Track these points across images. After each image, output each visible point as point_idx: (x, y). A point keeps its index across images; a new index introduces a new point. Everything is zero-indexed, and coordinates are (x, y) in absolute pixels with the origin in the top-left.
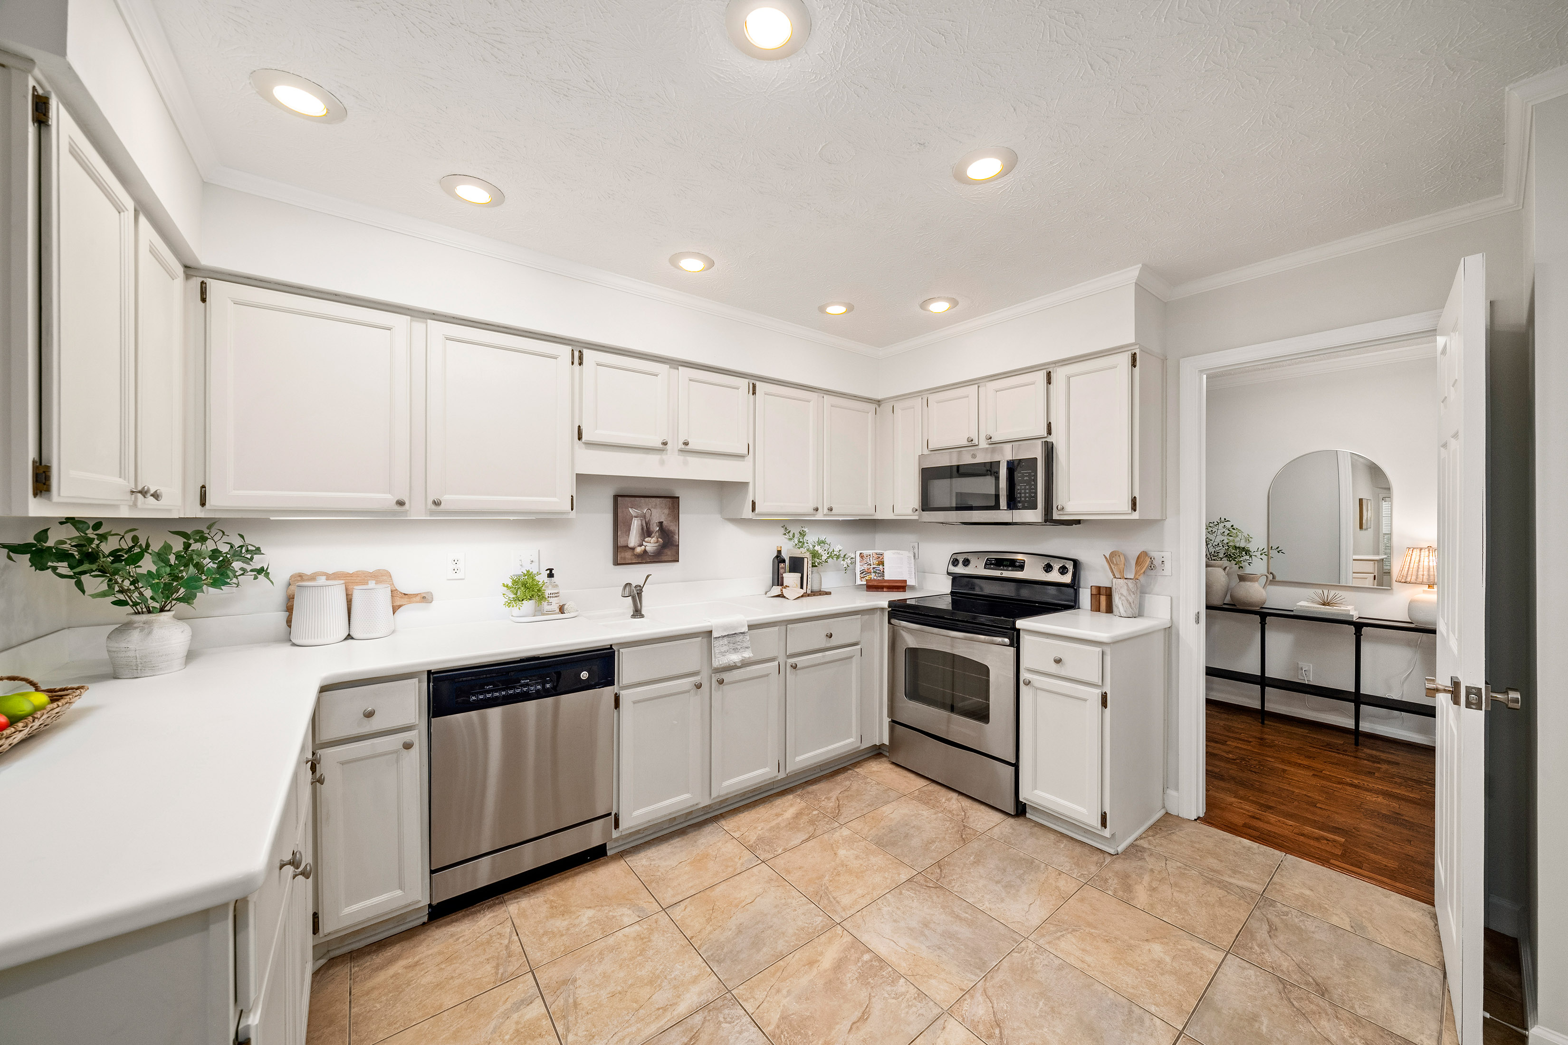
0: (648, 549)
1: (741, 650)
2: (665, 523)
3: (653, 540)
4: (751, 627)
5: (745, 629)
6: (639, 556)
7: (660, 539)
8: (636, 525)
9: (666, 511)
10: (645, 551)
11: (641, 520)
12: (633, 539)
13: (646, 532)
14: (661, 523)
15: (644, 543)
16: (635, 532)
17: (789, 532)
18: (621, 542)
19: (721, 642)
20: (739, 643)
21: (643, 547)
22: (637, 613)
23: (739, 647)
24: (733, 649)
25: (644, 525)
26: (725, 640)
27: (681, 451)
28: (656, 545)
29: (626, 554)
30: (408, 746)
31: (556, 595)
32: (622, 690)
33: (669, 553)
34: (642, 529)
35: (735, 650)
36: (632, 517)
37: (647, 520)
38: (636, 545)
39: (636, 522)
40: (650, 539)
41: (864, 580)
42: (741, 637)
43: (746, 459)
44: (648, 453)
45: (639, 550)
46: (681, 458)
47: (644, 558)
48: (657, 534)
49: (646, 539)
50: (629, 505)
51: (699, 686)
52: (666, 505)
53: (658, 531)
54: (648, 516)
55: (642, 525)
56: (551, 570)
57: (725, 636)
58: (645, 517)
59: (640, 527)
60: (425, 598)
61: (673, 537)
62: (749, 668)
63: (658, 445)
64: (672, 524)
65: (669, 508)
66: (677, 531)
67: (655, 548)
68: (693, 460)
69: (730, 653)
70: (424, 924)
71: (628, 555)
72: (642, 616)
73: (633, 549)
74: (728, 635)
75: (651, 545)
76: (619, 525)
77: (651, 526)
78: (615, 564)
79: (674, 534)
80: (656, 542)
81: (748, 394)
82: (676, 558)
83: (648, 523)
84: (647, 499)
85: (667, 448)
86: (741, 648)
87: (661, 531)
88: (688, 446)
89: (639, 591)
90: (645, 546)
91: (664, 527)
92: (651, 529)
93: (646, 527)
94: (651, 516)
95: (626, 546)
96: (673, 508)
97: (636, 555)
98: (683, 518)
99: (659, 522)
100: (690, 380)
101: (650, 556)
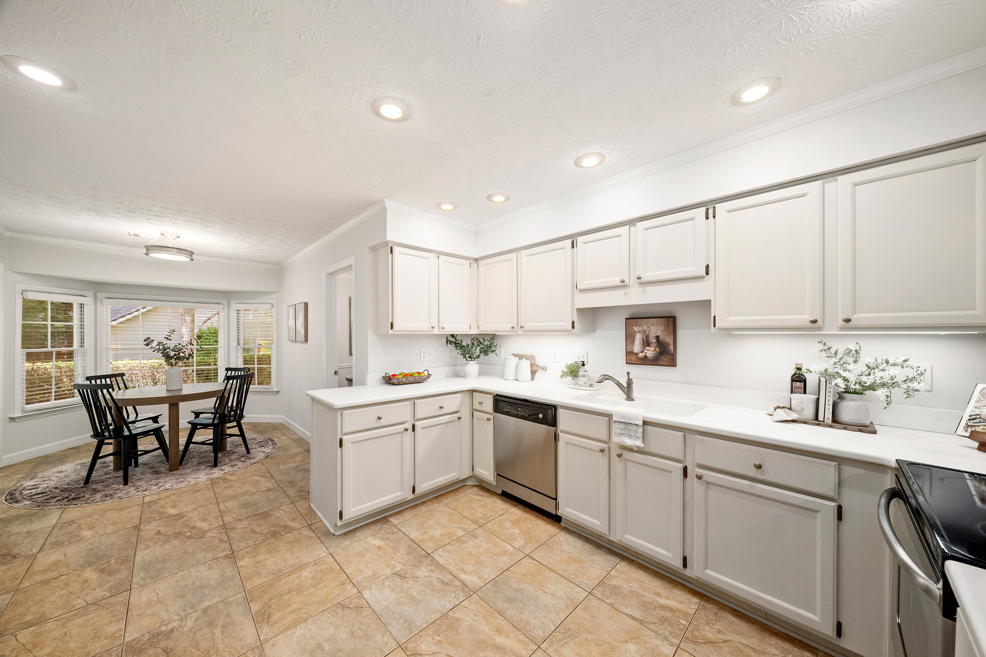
0: (647, 354)
1: (634, 438)
2: (661, 337)
3: (652, 349)
4: (645, 423)
5: (641, 423)
6: (641, 359)
7: (657, 349)
8: (638, 338)
9: (662, 328)
10: (646, 357)
11: (642, 335)
13: (646, 343)
14: (657, 337)
15: (645, 350)
16: (638, 342)
18: (629, 349)
19: (618, 425)
20: (633, 432)
21: (644, 354)
22: (629, 398)
23: (633, 435)
24: (629, 435)
25: (645, 338)
26: (622, 426)
27: (640, 284)
28: (654, 352)
29: (632, 357)
30: (488, 419)
31: (584, 376)
32: (562, 433)
33: (665, 359)
34: (643, 340)
35: (630, 436)
36: (635, 332)
37: (647, 334)
38: (639, 352)
39: (638, 336)
40: (649, 348)
41: (970, 430)
42: (635, 428)
43: (705, 279)
44: (616, 290)
45: (641, 355)
46: (641, 289)
47: (645, 361)
48: (655, 345)
49: (646, 348)
50: (634, 324)
51: (602, 451)
52: (662, 323)
53: (655, 342)
54: (647, 331)
55: (643, 338)
56: (583, 362)
57: (622, 422)
58: (645, 332)
59: (642, 339)
60: (544, 369)
61: (668, 347)
62: (649, 457)
63: (619, 283)
64: (667, 337)
65: (665, 326)
66: (671, 342)
67: (653, 355)
68: (650, 289)
69: (626, 436)
70: (499, 494)
71: (633, 358)
73: (637, 354)
74: (624, 422)
75: (650, 352)
76: (630, 338)
77: (650, 339)
78: (627, 363)
79: (670, 345)
80: (654, 350)
81: (707, 218)
82: (673, 363)
83: (647, 337)
84: (646, 320)
85: (627, 284)
86: (634, 436)
87: (658, 343)
88: (642, 280)
89: (630, 383)
90: (646, 353)
91: (661, 339)
92: (650, 341)
93: (646, 339)
94: (649, 331)
95: (633, 352)
96: (669, 325)
97: (639, 358)
98: (681, 333)
99: (656, 336)
100: (646, 229)
101: (650, 360)
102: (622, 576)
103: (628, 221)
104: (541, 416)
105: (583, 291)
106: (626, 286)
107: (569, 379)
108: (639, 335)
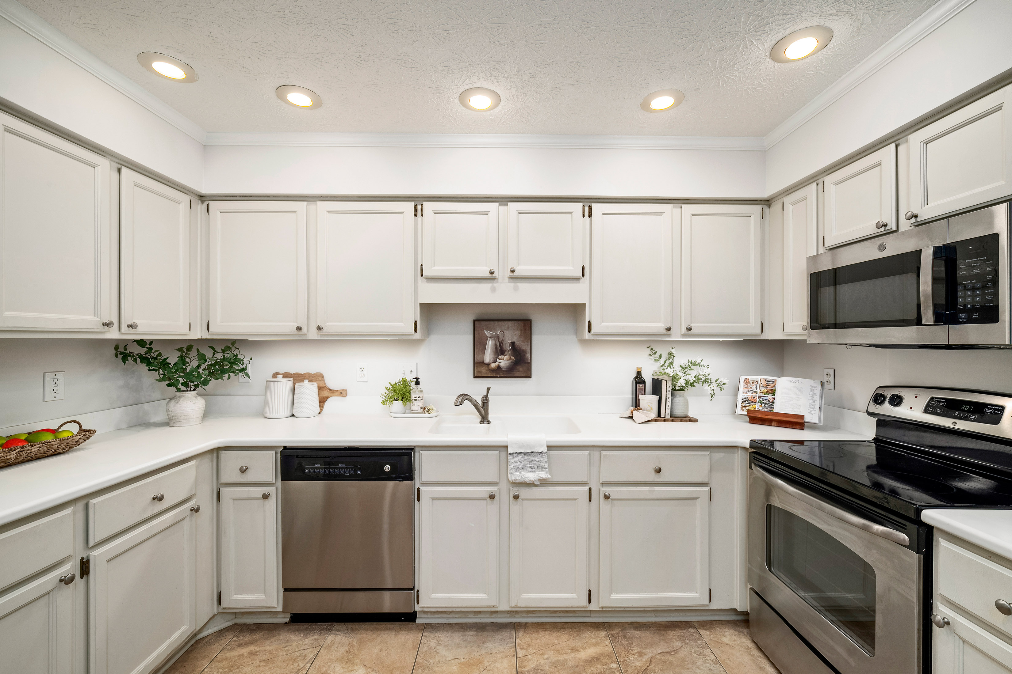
0: (501, 364)
1: (538, 470)
2: (517, 343)
3: (506, 357)
4: (549, 447)
5: (544, 449)
6: (493, 371)
7: (512, 357)
8: (490, 344)
9: (518, 333)
10: (499, 367)
11: (495, 341)
12: (488, 357)
13: (500, 351)
14: (513, 344)
15: (498, 360)
16: (489, 350)
17: (656, 353)
18: (478, 359)
19: (515, 458)
20: (535, 462)
21: (497, 364)
22: (485, 420)
23: (536, 466)
24: (530, 467)
25: (498, 344)
26: (521, 458)
27: (511, 278)
28: (509, 362)
29: (482, 368)
30: (265, 497)
31: (420, 399)
32: (424, 486)
33: (521, 369)
34: (496, 348)
35: (532, 469)
36: (487, 338)
37: (500, 340)
38: (491, 361)
39: (490, 342)
40: (503, 356)
42: (539, 456)
43: (581, 281)
44: (480, 283)
45: (493, 365)
46: (512, 285)
47: (498, 373)
48: (510, 352)
49: (500, 357)
50: (485, 328)
51: (492, 497)
52: (518, 327)
53: (511, 350)
54: (501, 337)
55: (496, 345)
56: (417, 379)
57: (520, 453)
58: (498, 337)
59: (494, 347)
60: (342, 393)
61: (525, 355)
62: (551, 489)
63: (487, 274)
64: (523, 344)
65: (521, 330)
66: (528, 351)
67: (508, 364)
68: (523, 286)
69: (526, 470)
70: (286, 623)
71: (484, 369)
72: (489, 422)
73: (488, 365)
74: (524, 453)
75: (504, 362)
76: (479, 344)
77: (504, 346)
78: (475, 377)
79: (526, 353)
80: (508, 359)
81: (584, 216)
82: (528, 374)
83: (501, 343)
84: (500, 323)
85: (496, 276)
86: (538, 467)
87: (513, 350)
88: (515, 274)
89: (485, 400)
90: (499, 363)
91: (516, 346)
92: (504, 348)
93: (500, 346)
94: (504, 336)
95: (483, 362)
96: (525, 330)
97: (491, 370)
98: (536, 339)
99: (511, 342)
100: (519, 213)
101: (504, 371)
102: (531, 650)
103: (497, 198)
104: (387, 468)
105: (431, 279)
106: (494, 279)
107: (398, 405)
108: (492, 341)
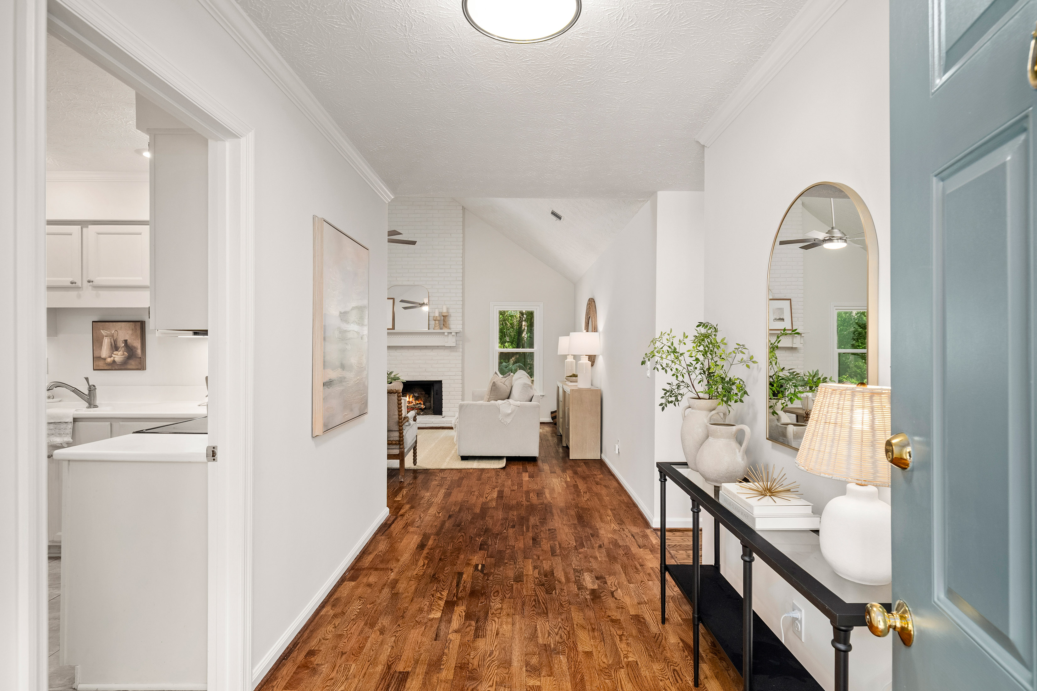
0: (116, 359)
2: (129, 341)
3: (120, 353)
4: (74, 419)
5: (71, 420)
6: (109, 364)
7: (125, 353)
8: (106, 342)
9: (130, 332)
10: (114, 361)
11: (110, 339)
12: (105, 352)
13: (115, 347)
14: (126, 341)
15: (113, 355)
16: (105, 347)
18: (96, 355)
21: (112, 358)
25: (113, 342)
27: (93, 287)
28: (123, 357)
29: (100, 362)
33: (133, 363)
34: (111, 345)
35: (60, 435)
36: (103, 336)
37: (115, 338)
38: (107, 356)
39: (106, 340)
40: (117, 352)
45: (109, 360)
47: (113, 366)
48: (123, 349)
49: (115, 353)
50: (101, 328)
52: (129, 327)
53: (124, 346)
54: (115, 335)
55: (111, 342)
58: (113, 336)
59: (110, 344)
61: (136, 351)
63: (70, 284)
64: (135, 341)
65: (132, 330)
66: (140, 347)
67: (122, 359)
69: (56, 436)
71: (101, 363)
73: (105, 359)
75: (119, 356)
76: (97, 342)
77: (118, 343)
78: (94, 370)
79: (137, 349)
80: (122, 354)
82: (142, 367)
83: (115, 341)
84: (114, 323)
85: (78, 286)
87: (126, 347)
88: (94, 283)
89: (92, 389)
90: (114, 358)
91: (129, 344)
92: (118, 345)
93: (114, 343)
94: (118, 335)
95: (100, 357)
96: (136, 329)
97: (107, 364)
98: (149, 337)
99: (124, 340)
100: (98, 234)
101: (118, 364)
103: (80, 222)
106: (78, 288)
